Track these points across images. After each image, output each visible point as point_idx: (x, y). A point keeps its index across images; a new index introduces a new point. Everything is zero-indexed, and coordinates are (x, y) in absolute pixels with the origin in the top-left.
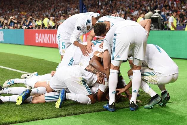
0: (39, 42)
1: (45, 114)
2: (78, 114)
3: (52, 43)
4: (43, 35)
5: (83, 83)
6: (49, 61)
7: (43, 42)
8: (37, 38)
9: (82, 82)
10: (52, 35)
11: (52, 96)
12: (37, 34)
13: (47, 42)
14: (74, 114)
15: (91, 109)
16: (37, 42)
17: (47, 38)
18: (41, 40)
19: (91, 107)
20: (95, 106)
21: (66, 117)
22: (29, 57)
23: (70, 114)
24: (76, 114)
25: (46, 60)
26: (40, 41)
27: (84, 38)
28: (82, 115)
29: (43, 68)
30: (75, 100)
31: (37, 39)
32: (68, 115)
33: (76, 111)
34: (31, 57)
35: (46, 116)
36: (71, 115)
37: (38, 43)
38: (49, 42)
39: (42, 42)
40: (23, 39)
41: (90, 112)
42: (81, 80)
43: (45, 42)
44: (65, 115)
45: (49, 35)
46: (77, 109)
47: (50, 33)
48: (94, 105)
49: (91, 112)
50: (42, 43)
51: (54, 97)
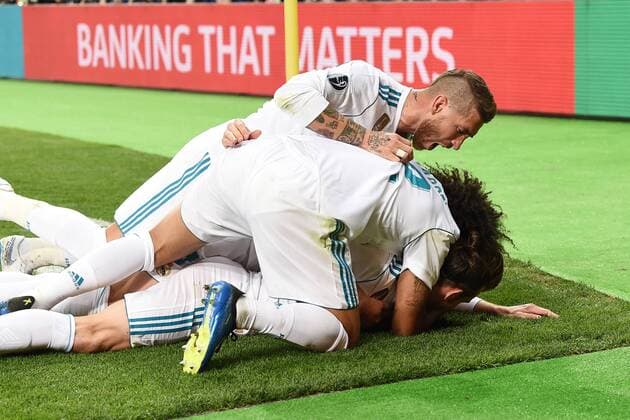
0: (95, 64)
1: (130, 402)
2: (286, 397)
3: (157, 67)
4: (112, 29)
5: (333, 245)
6: (142, 155)
7: (113, 64)
8: (83, 44)
9: (329, 242)
10: (156, 29)
11: (159, 318)
12: (83, 28)
13: (131, 66)
14: (265, 398)
15: (344, 371)
16: (83, 62)
17: (134, 46)
18: (103, 54)
19: (343, 365)
20: (361, 358)
21: (229, 412)
22: (47, 136)
23: (248, 397)
24: (275, 399)
25: (130, 150)
26: (101, 60)
27: (304, 43)
28: (302, 400)
29: (115, 186)
30: (276, 333)
31: (85, 52)
32: (239, 403)
33: (274, 386)
34: (58, 138)
35: (135, 409)
36: (251, 403)
37: (90, 68)
38: (141, 66)
39: (109, 63)
40: (18, 52)
41: (342, 386)
42: (327, 231)
43: (123, 64)
44: (226, 405)
45: (140, 28)
46: (279, 376)
47: (144, 23)
48: (360, 353)
49: (344, 389)
50: (109, 69)
51: (170, 321)
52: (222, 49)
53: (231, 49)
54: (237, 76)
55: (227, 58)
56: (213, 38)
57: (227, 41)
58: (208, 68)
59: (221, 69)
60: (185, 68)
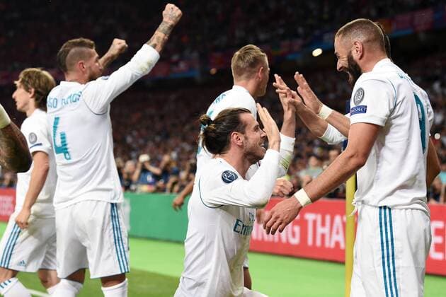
52: (320, 230)
53: (326, 230)
54: (329, 249)
55: (323, 236)
56: (315, 222)
57: (323, 224)
58: (310, 242)
59: (319, 243)
60: (295, 241)
